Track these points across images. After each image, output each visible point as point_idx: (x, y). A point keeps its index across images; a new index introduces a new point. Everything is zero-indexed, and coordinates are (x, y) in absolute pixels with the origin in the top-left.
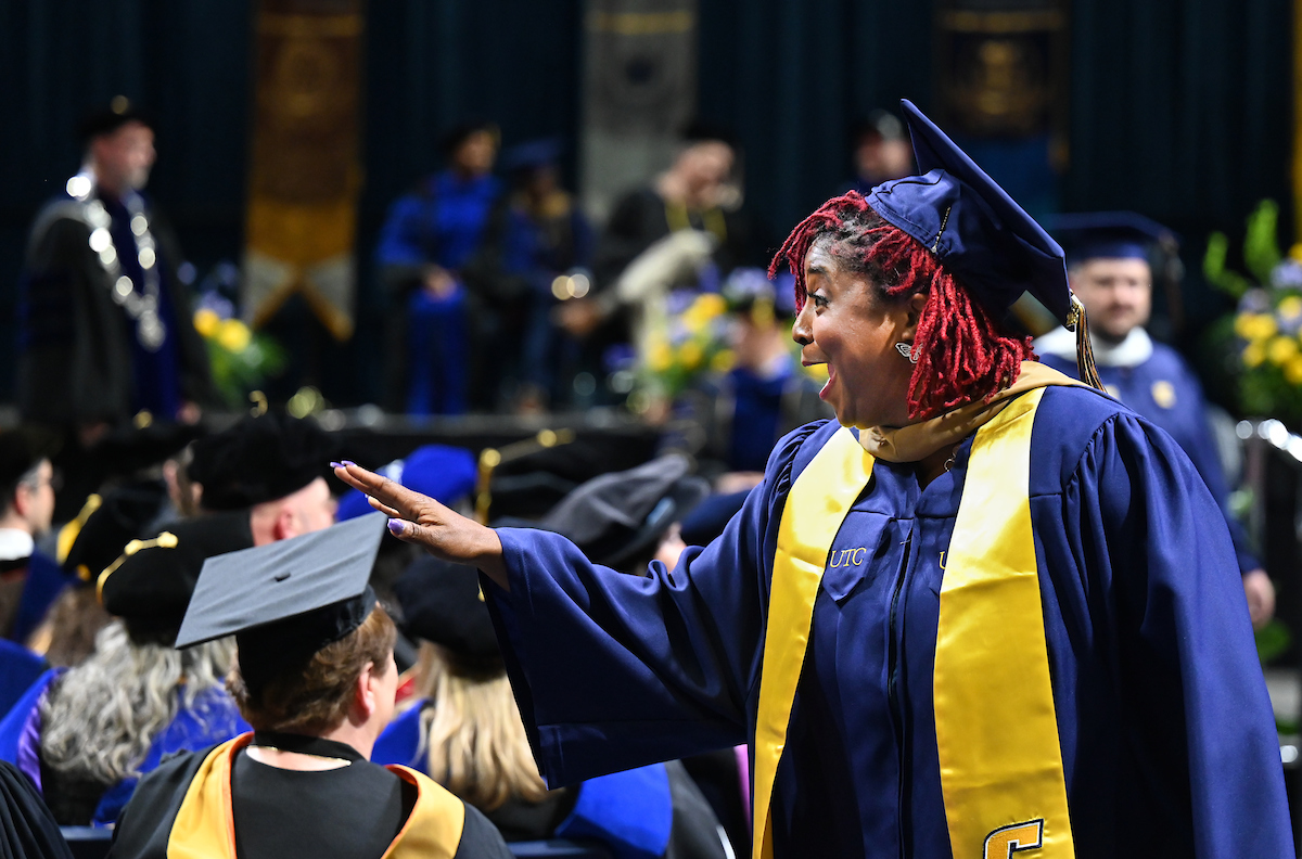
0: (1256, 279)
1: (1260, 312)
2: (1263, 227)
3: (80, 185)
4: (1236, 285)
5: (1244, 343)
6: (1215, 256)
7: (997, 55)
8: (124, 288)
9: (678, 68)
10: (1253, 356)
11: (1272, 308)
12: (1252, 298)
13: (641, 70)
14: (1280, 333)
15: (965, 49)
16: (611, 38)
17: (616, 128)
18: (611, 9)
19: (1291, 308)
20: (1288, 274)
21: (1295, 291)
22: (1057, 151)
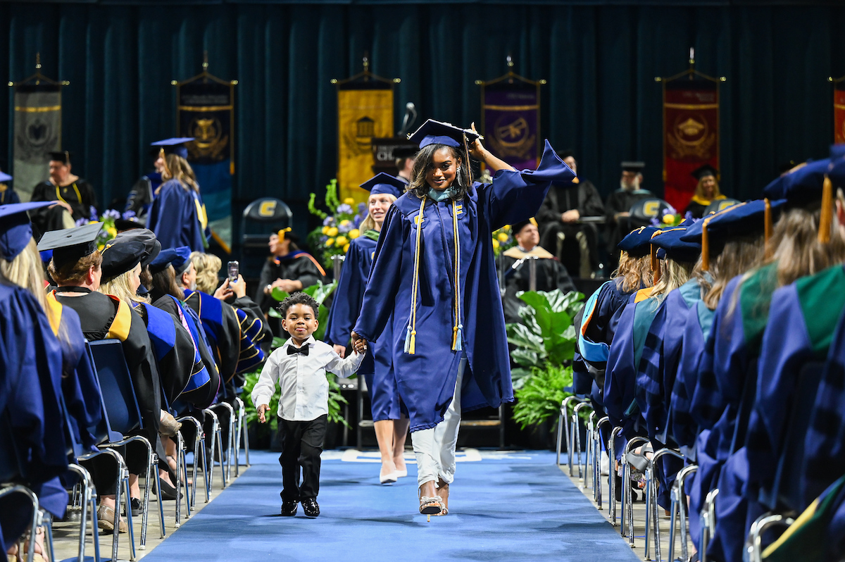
0: (330, 212)
2: (331, 189)
4: (320, 214)
5: (325, 238)
6: (311, 204)
11: (336, 223)
13: (38, 131)
14: (339, 234)
15: (189, 119)
16: (24, 114)
17: (26, 158)
18: (24, 105)
19: (344, 223)
20: (343, 208)
21: (347, 216)
22: (232, 168)
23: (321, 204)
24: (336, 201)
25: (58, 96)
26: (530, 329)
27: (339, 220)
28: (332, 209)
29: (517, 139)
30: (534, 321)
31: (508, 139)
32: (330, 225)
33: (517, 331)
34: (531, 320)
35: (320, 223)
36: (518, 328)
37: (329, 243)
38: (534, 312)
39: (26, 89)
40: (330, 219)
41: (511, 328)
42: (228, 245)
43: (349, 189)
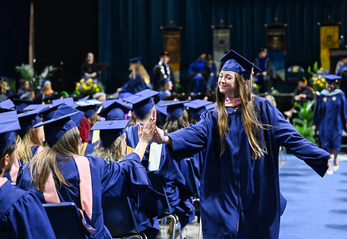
0: (315, 72)
1: (315, 77)
2: (316, 65)
3: (160, 63)
4: (312, 73)
5: (313, 81)
6: (309, 69)
7: (275, 38)
8: (165, 76)
9: (227, 41)
10: (315, 83)
11: (317, 76)
12: (314, 75)
13: (222, 42)
14: (318, 80)
15: (271, 38)
16: (217, 37)
17: (218, 50)
18: (217, 33)
19: (320, 76)
20: (319, 72)
21: (320, 74)
22: (285, 53)
23: (312, 70)
24: (317, 69)
25: (228, 31)
35: (311, 76)
39: (218, 28)
42: (283, 79)
43: (324, 60)
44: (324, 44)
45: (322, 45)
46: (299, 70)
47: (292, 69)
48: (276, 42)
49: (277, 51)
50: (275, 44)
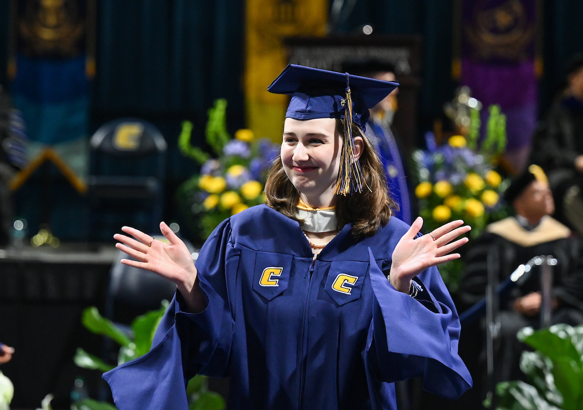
0: (214, 153)
2: (218, 115)
4: (198, 154)
6: (185, 138)
14: (228, 189)
19: (236, 171)
20: (234, 148)
21: (239, 160)
22: (90, 67)
23: (199, 139)
24: (224, 136)
26: (542, 392)
27: (226, 167)
28: (217, 148)
29: (508, 30)
30: (550, 379)
31: (495, 31)
32: (213, 174)
33: (517, 395)
34: (543, 377)
35: (196, 169)
36: (520, 391)
37: (210, 203)
38: (549, 364)
40: (212, 165)
41: (507, 391)
42: (81, 182)
43: (261, 102)
44: (261, 32)
45: (253, 40)
46: (142, 138)
47: (111, 136)
48: (52, 20)
49: (55, 56)
50: (45, 26)
